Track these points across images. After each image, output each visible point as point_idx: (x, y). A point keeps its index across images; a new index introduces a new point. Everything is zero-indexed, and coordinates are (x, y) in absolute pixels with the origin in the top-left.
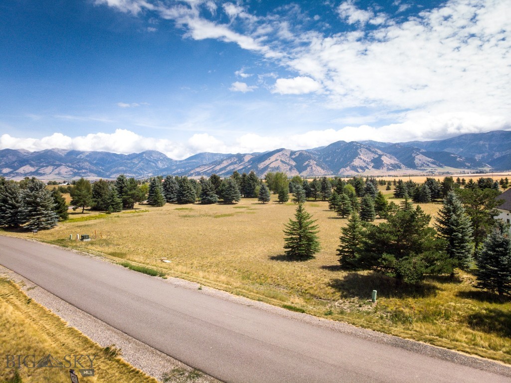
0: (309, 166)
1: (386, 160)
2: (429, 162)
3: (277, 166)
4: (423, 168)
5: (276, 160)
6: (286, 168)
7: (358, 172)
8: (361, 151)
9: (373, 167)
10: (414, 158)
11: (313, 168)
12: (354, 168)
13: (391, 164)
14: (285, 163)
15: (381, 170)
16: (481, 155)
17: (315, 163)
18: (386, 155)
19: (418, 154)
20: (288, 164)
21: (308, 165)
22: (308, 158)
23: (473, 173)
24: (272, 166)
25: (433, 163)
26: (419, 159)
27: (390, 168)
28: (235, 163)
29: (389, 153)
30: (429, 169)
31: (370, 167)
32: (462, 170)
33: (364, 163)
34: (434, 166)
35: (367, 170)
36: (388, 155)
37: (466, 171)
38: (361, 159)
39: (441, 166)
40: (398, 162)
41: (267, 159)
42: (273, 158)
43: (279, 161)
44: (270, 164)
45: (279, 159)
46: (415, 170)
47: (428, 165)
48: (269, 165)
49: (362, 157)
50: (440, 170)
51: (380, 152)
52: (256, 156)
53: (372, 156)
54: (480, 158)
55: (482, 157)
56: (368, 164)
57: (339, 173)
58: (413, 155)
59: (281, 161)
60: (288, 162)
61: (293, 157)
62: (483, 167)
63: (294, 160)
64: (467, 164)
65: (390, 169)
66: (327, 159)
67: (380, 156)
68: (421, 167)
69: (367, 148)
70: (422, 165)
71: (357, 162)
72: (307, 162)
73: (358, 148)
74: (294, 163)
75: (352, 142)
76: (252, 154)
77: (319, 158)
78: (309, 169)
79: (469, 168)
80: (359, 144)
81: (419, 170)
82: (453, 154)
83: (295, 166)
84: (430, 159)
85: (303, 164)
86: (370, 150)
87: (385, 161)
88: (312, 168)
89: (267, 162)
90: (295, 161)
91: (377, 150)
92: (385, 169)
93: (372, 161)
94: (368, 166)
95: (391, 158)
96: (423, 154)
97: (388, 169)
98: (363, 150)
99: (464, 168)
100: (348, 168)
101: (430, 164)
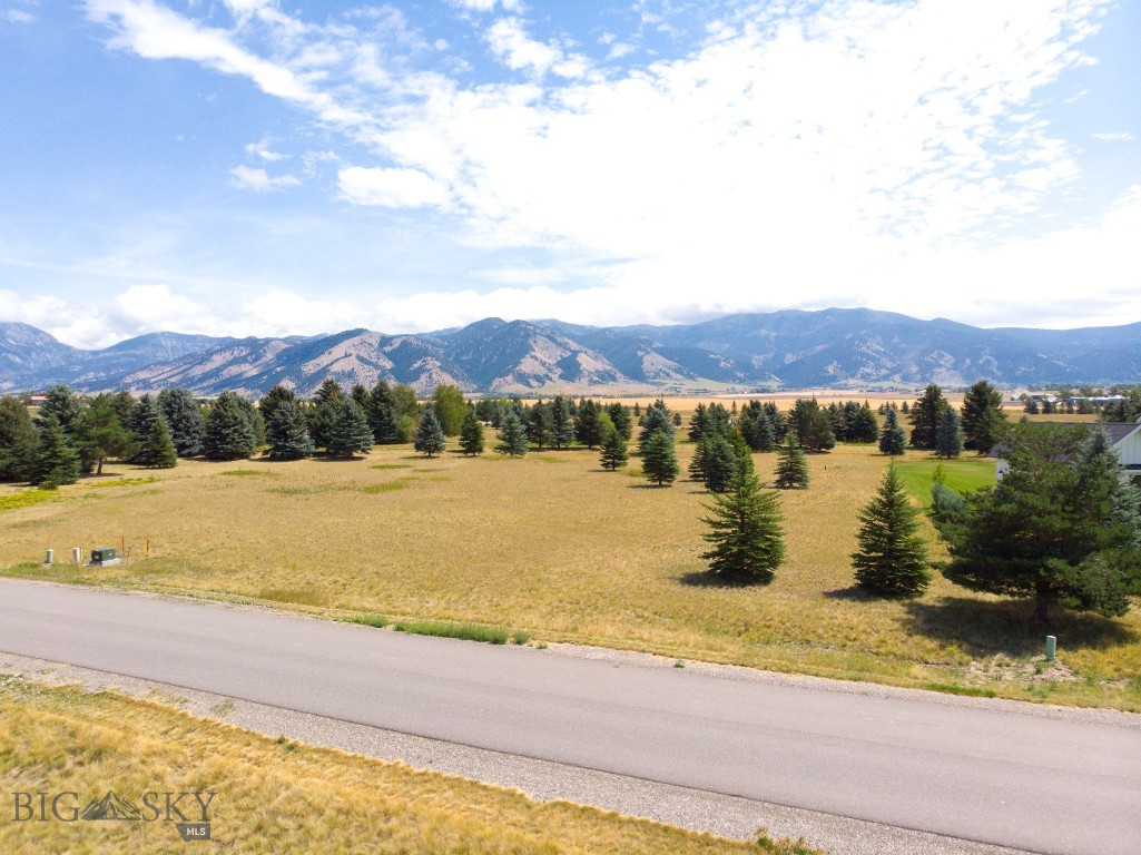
0: (423, 372)
1: (587, 362)
2: (669, 368)
3: (349, 368)
4: (658, 380)
5: (346, 356)
6: (370, 374)
7: (530, 386)
8: (535, 342)
9: (561, 377)
10: (640, 361)
11: (434, 376)
12: (523, 379)
13: (597, 371)
14: (368, 363)
15: (577, 384)
16: (762, 357)
17: (439, 364)
18: (585, 352)
19: (649, 353)
20: (376, 366)
21: (422, 370)
22: (422, 353)
23: (752, 392)
24: (336, 368)
25: (678, 371)
26: (652, 362)
27: (595, 378)
28: (243, 360)
29: (593, 348)
30: (670, 383)
31: (555, 377)
32: (729, 386)
33: (542, 368)
34: (679, 377)
35: (548, 382)
36: (590, 352)
37: (738, 387)
38: (536, 358)
39: (691, 377)
40: (608, 368)
41: (323, 353)
42: (338, 351)
43: (353, 357)
44: (332, 363)
45: (354, 353)
46: (644, 385)
47: (668, 375)
48: (327, 366)
49: (538, 355)
50: (690, 385)
51: (574, 346)
52: (296, 345)
53: (558, 354)
54: (760, 363)
55: (764, 361)
56: (550, 370)
57: (491, 389)
58: (640, 353)
59: (360, 358)
60: (374, 360)
61: (388, 349)
62: (766, 380)
63: (390, 356)
64: (739, 375)
65: (595, 382)
66: (465, 358)
67: (575, 353)
68: (654, 378)
69: (548, 337)
70: (657, 375)
71: (527, 365)
72: (419, 363)
73: (527, 336)
74: (389, 365)
75: (517, 323)
76: (285, 340)
77: (447, 355)
78: (423, 378)
79: (742, 381)
80: (531, 328)
81: (653, 384)
82: (712, 353)
83: (391, 371)
84: (671, 363)
85: (410, 366)
86: (555, 341)
87: (584, 366)
88: (430, 377)
89: (324, 360)
90: (390, 359)
91: (567, 340)
92: (585, 381)
93: (559, 364)
94: (550, 375)
95: (595, 358)
96: (660, 351)
97: (592, 382)
98: (541, 341)
99: (734, 381)
100: (509, 378)
101: (671, 373)
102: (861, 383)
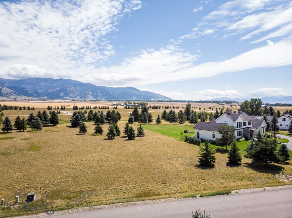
4: (8, 96)
16: (41, 90)
19: (4, 87)
23: (40, 100)
25: (14, 93)
26: (5, 90)
30: (12, 97)
32: (32, 98)
34: (15, 95)
37: (35, 99)
39: (19, 95)
46: (2, 97)
50: (19, 98)
54: (41, 92)
62: (43, 97)
64: (35, 95)
70: (7, 94)
79: (36, 97)
81: (5, 97)
82: (26, 88)
84: (12, 91)
96: (7, 87)
101: (12, 94)
102: (69, 98)
